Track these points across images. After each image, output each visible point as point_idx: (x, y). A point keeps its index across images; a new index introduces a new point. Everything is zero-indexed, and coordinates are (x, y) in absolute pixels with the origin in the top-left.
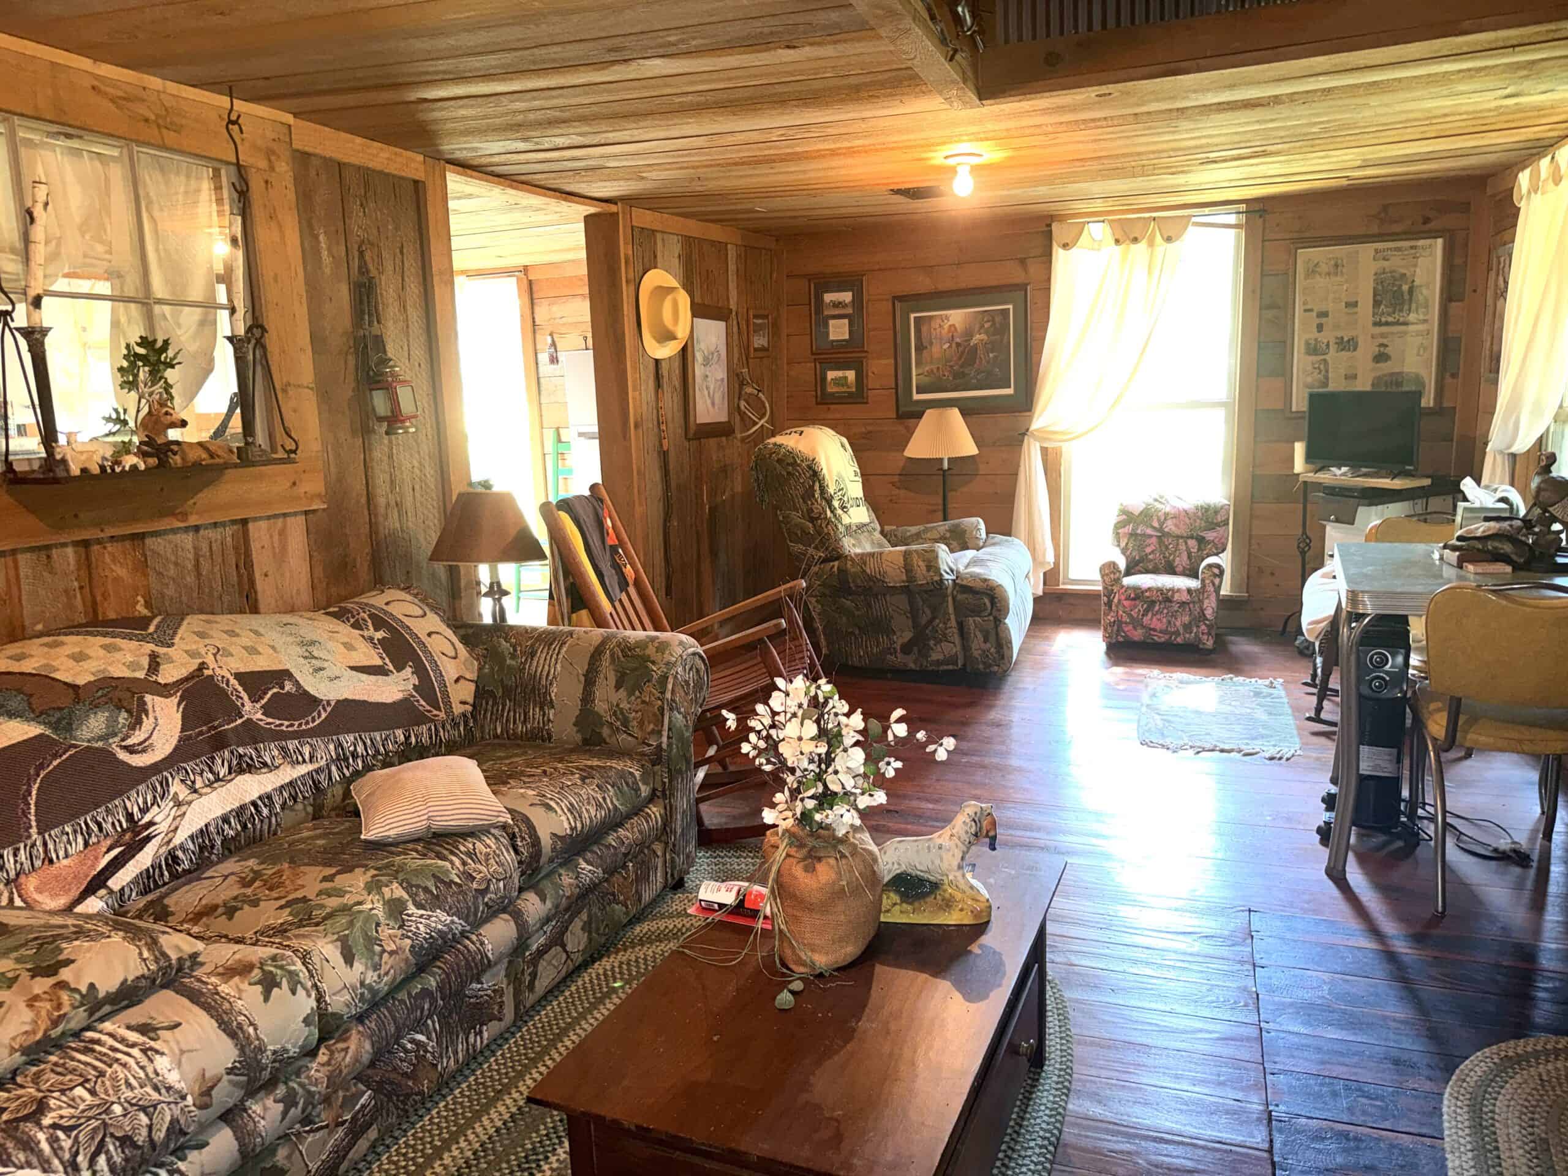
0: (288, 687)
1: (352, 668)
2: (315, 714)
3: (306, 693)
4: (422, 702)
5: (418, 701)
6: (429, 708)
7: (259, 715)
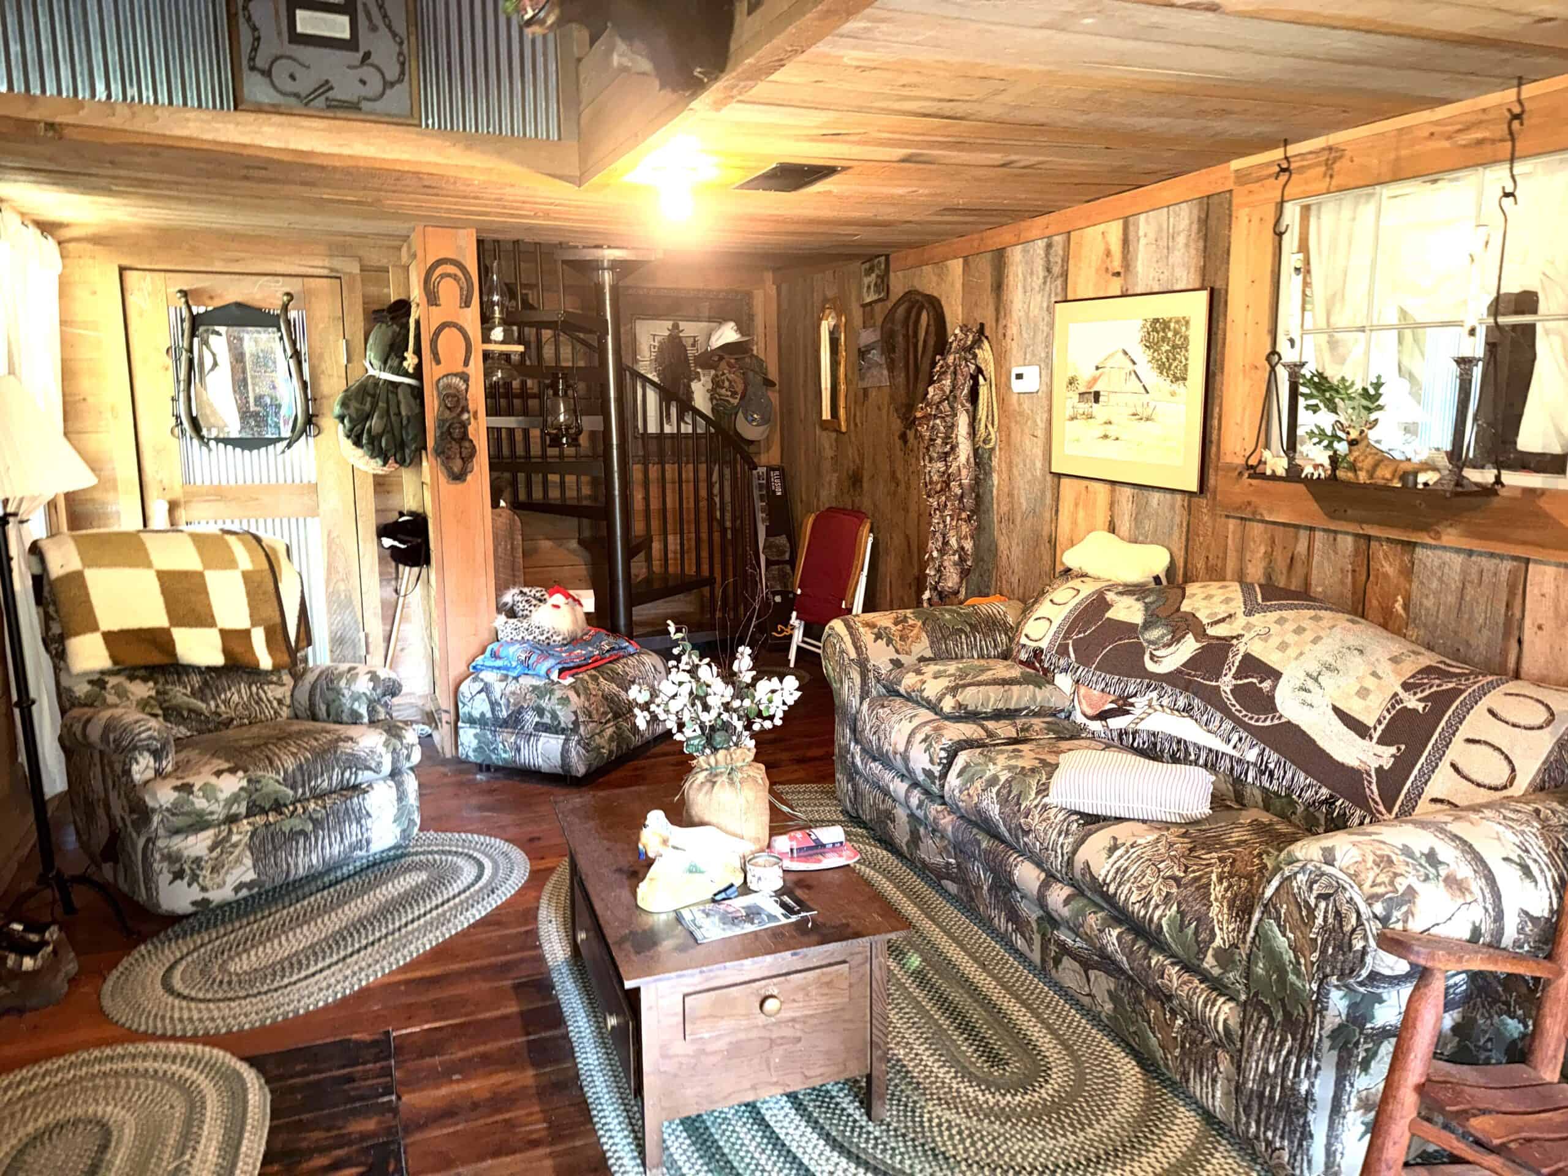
0: (1266, 685)
1: (1336, 710)
2: (1263, 717)
3: (1273, 697)
4: (1374, 787)
5: (1370, 783)
6: (1378, 799)
7: (1228, 690)
